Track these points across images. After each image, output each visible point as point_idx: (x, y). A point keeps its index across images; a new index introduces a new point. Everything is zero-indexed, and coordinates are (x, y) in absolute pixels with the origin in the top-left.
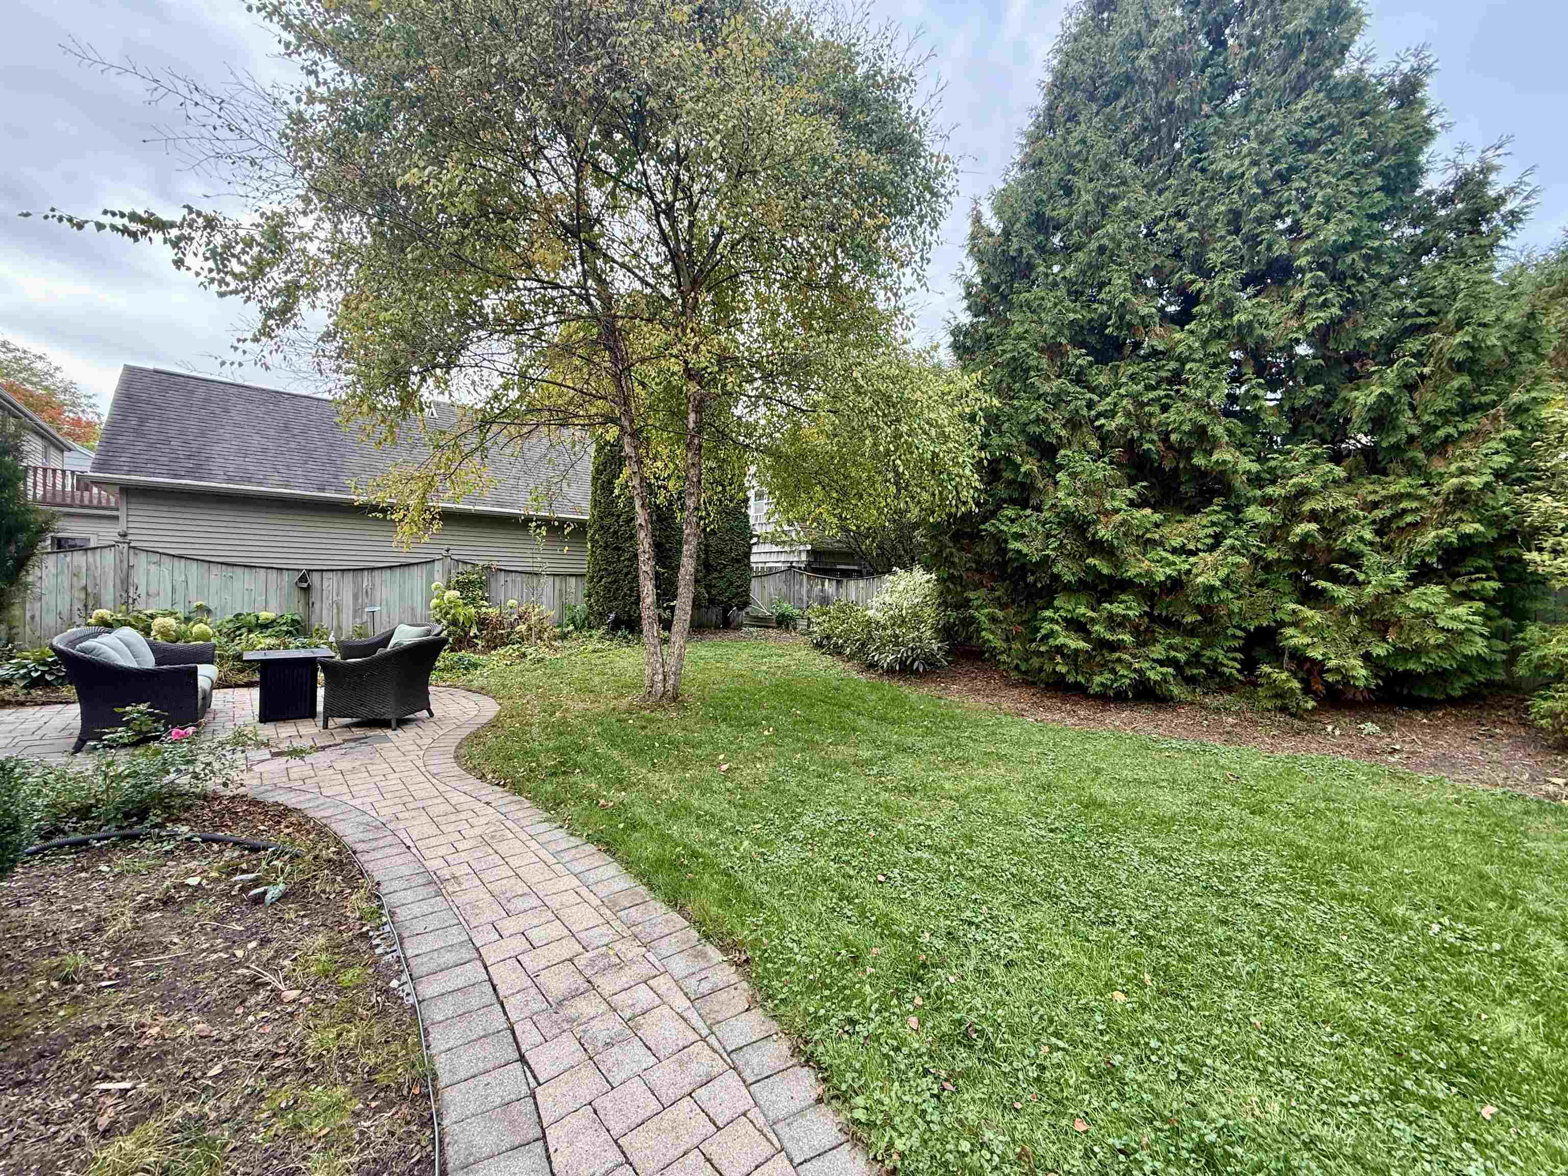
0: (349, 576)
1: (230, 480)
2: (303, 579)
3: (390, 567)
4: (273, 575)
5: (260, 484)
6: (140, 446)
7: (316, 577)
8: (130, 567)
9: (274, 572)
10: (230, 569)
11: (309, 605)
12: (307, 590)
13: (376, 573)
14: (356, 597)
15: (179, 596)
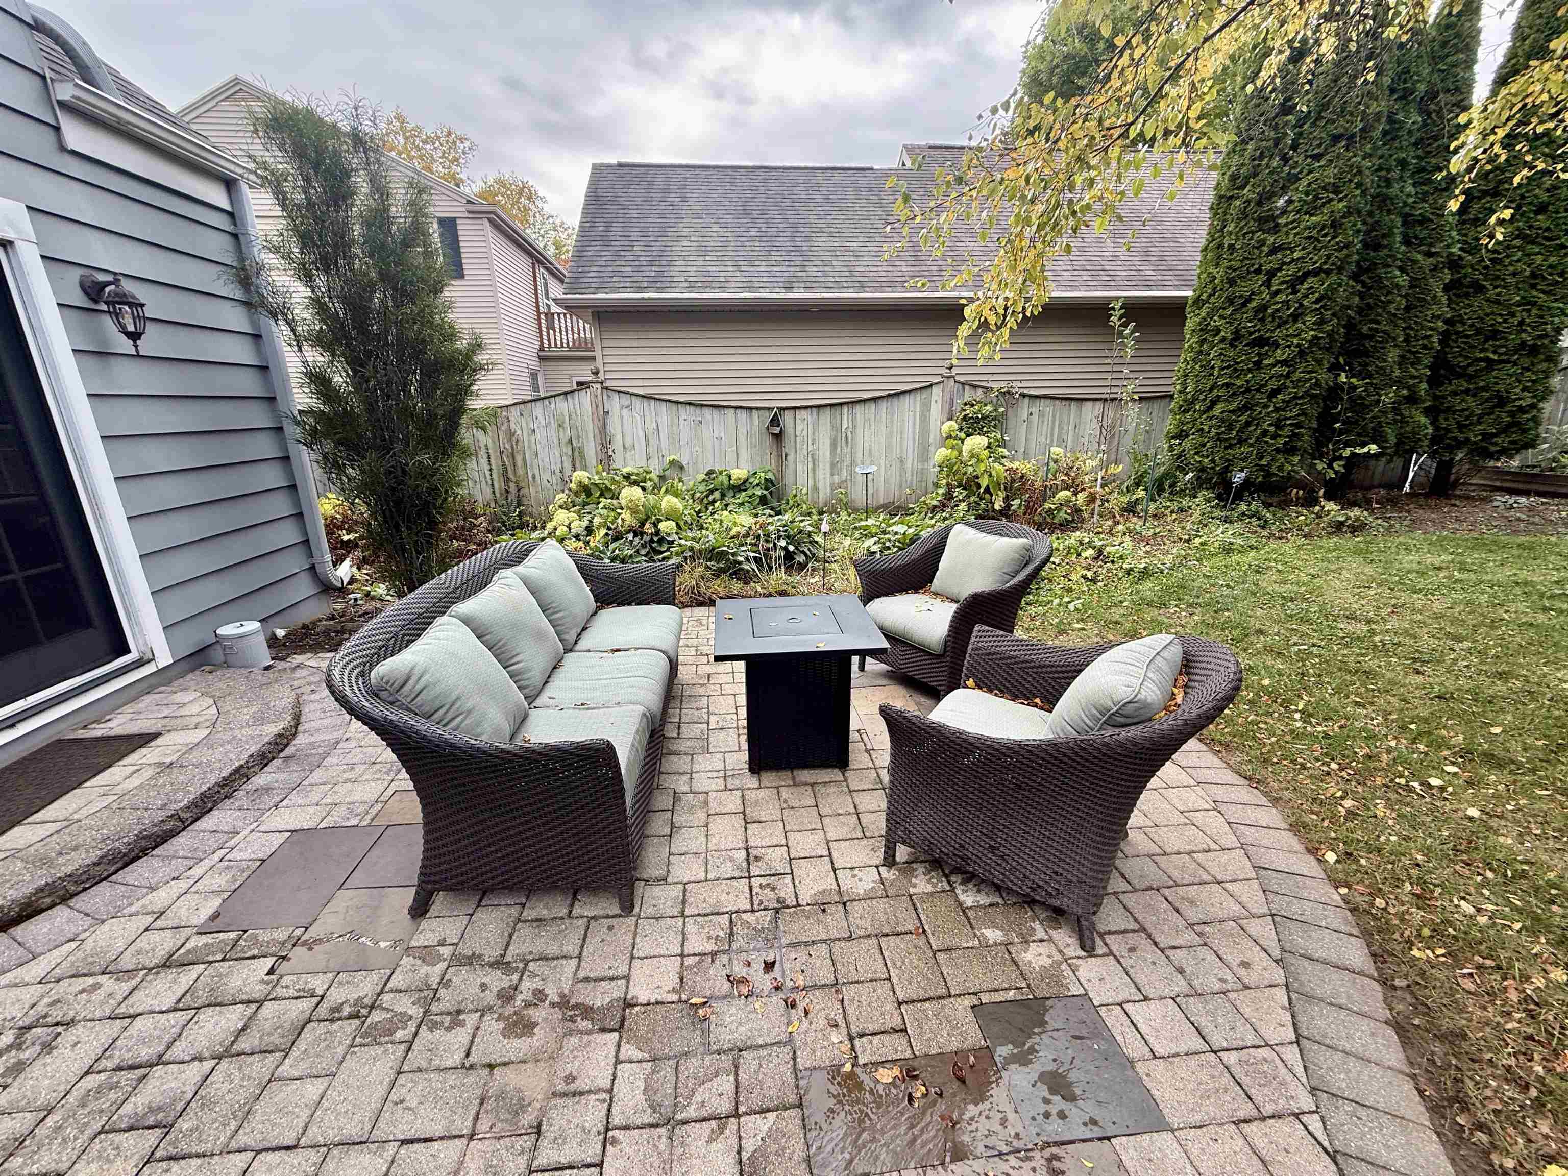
0: (827, 414)
1: (691, 288)
2: (775, 421)
3: (874, 399)
4: (742, 415)
5: (722, 288)
6: (607, 255)
7: (787, 417)
8: (606, 413)
9: (744, 411)
10: (698, 410)
11: (782, 457)
12: (778, 437)
13: (859, 409)
14: (834, 445)
15: (653, 450)
